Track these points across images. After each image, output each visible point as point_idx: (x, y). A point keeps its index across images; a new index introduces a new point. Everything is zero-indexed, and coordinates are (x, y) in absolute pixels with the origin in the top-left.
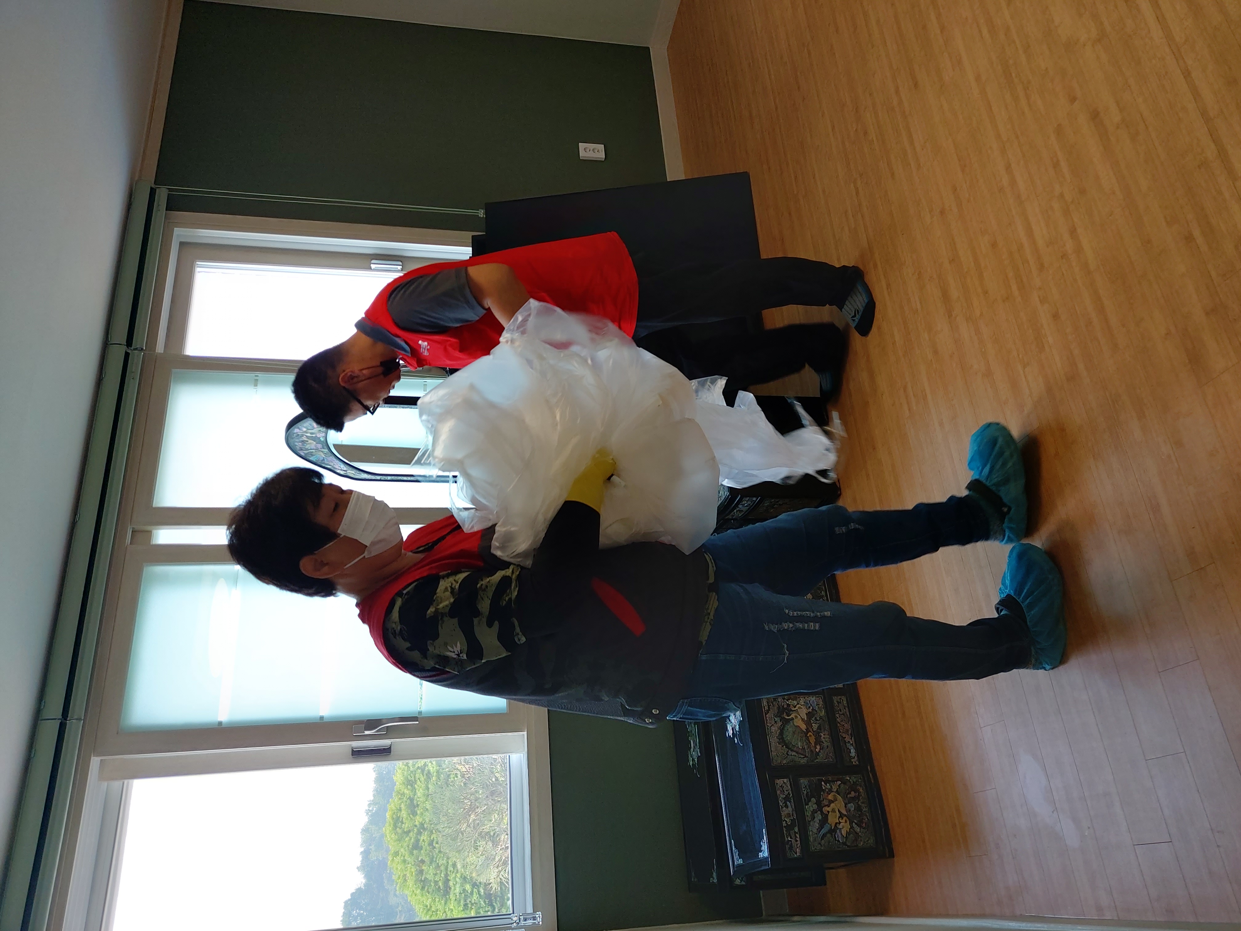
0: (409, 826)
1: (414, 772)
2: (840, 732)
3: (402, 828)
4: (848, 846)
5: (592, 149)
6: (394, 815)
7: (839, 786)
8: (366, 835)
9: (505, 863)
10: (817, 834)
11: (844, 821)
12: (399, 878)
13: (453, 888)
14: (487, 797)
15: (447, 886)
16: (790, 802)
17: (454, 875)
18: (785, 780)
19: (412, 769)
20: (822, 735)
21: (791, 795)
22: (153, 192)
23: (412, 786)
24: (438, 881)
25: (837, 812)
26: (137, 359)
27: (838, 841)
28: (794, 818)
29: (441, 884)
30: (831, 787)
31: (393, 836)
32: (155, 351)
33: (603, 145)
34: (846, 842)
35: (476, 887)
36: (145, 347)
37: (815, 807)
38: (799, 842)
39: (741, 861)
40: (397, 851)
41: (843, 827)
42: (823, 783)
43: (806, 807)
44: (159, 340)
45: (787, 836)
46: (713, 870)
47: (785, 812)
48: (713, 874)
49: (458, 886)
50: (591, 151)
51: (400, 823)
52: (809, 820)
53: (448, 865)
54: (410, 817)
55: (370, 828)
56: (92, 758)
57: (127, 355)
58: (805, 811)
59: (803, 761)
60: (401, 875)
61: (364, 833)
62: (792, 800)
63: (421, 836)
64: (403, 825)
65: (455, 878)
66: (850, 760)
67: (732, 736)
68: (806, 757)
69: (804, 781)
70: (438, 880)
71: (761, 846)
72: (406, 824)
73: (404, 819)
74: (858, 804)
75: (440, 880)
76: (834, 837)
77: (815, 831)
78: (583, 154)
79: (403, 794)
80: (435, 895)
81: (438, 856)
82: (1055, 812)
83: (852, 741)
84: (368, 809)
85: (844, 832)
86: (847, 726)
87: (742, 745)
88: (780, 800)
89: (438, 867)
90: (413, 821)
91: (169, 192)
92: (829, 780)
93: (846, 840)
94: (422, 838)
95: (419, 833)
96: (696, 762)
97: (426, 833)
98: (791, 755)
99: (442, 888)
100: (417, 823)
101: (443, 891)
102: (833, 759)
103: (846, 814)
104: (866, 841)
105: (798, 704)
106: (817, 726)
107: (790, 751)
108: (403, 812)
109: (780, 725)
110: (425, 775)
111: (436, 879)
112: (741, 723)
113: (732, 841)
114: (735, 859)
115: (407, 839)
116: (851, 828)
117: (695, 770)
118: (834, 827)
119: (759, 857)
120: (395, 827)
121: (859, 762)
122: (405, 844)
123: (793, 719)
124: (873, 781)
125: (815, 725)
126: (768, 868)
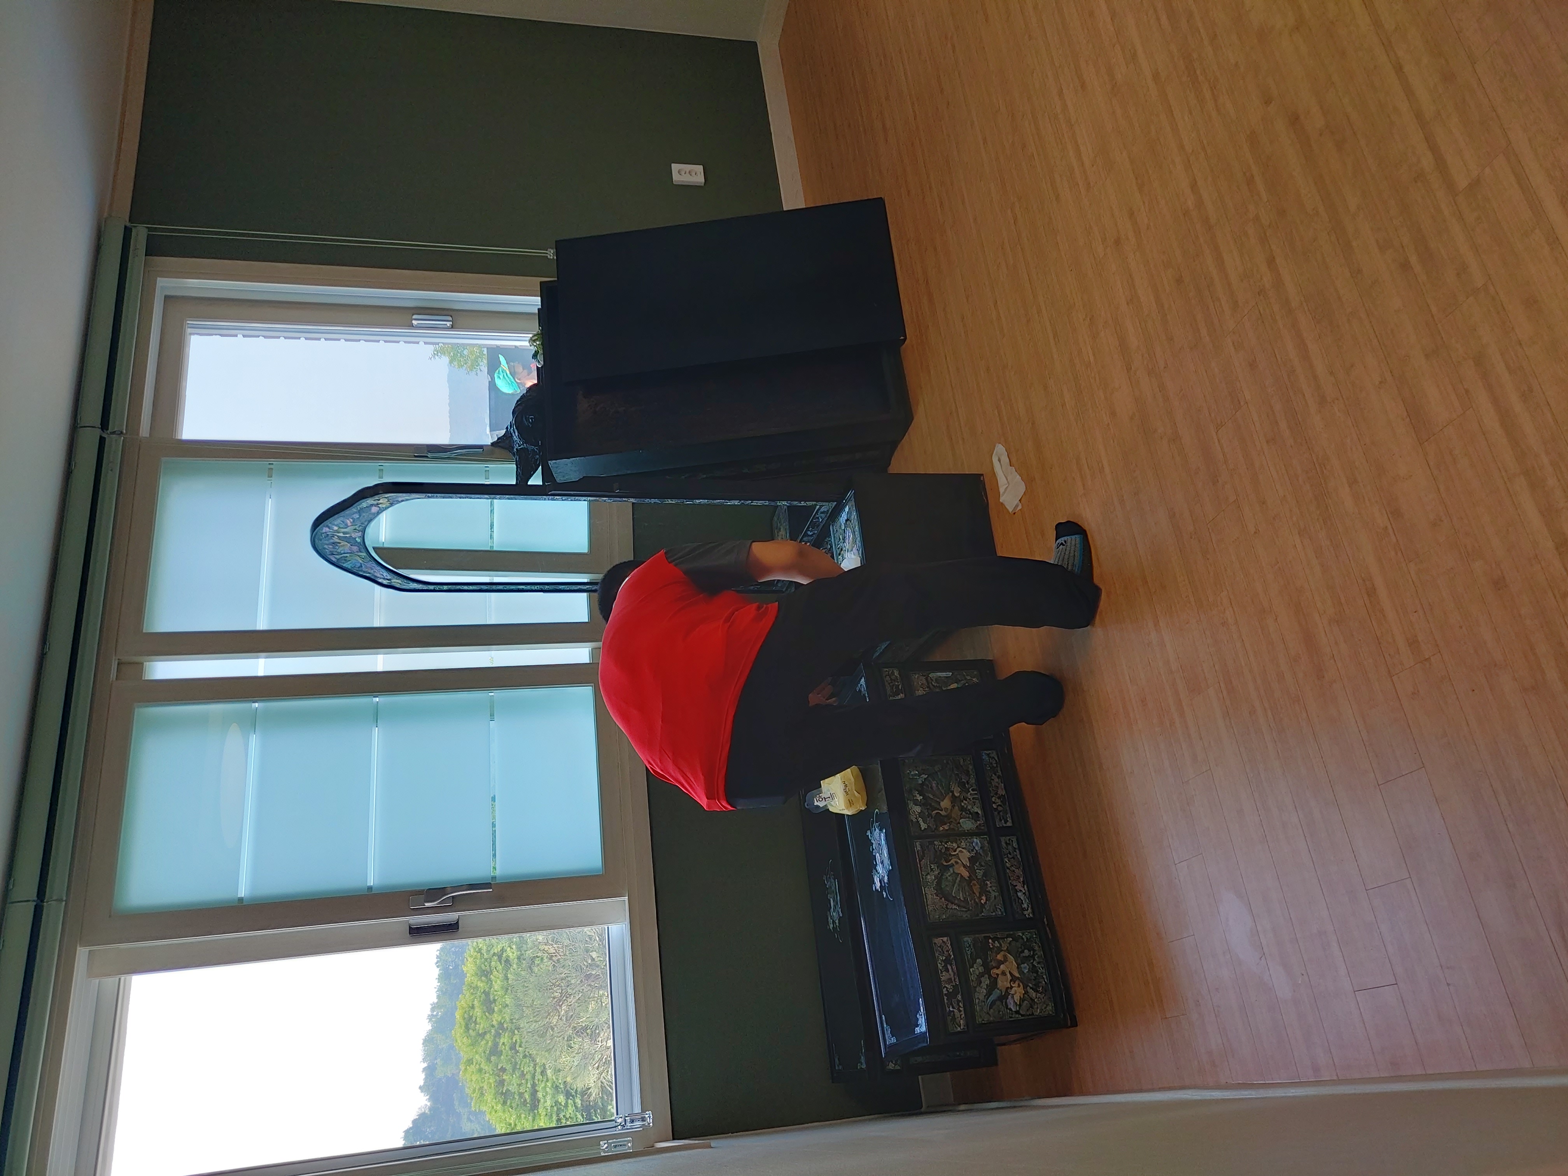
0: (485, 1026)
1: (488, 959)
2: (1010, 879)
3: (476, 1029)
4: (1022, 1015)
5: (688, 172)
6: (465, 1014)
7: (1010, 943)
8: (429, 1046)
9: (607, 1062)
10: (984, 1002)
11: (1016, 985)
12: (474, 1090)
13: (542, 1100)
14: (581, 981)
15: (535, 1098)
16: (951, 965)
17: (543, 1085)
18: (945, 939)
19: (486, 956)
20: (988, 883)
21: (952, 956)
22: (127, 231)
23: (486, 976)
24: (523, 1093)
25: (1008, 975)
26: (115, 445)
27: (1010, 1009)
28: (956, 984)
29: (527, 1097)
30: (1001, 945)
31: (465, 1040)
32: (138, 434)
33: (701, 167)
34: (1019, 1011)
35: (571, 1098)
36: (126, 430)
37: (981, 969)
38: (962, 1013)
39: (893, 1040)
40: (471, 1058)
41: (1016, 993)
42: (990, 941)
43: (971, 970)
44: (144, 419)
45: (948, 1005)
46: (860, 1054)
47: (944, 976)
48: (861, 1058)
49: (549, 1098)
50: (687, 174)
51: (473, 1024)
52: (976, 985)
53: (535, 1073)
54: (485, 1015)
55: (435, 1037)
56: (79, 948)
57: (102, 440)
58: (970, 975)
59: (965, 916)
60: (477, 1088)
61: (428, 1044)
62: (954, 962)
63: (500, 1038)
64: (477, 1025)
65: (545, 1087)
66: (1023, 912)
67: (879, 890)
68: (969, 910)
69: (968, 939)
70: (524, 1091)
71: (918, 1019)
72: (480, 1025)
73: (478, 1019)
74: (1034, 966)
75: (526, 1091)
76: (1004, 1005)
77: (982, 997)
78: (677, 178)
79: (477, 987)
80: (520, 1110)
81: (523, 1062)
82: (1263, 958)
83: (1025, 890)
84: (432, 1015)
85: (1017, 998)
86: (1019, 872)
87: (892, 899)
88: (940, 963)
89: (523, 1075)
90: (490, 1021)
91: (148, 231)
92: (998, 938)
93: (1020, 1008)
94: (502, 1041)
95: (498, 1035)
96: (837, 924)
97: (506, 1034)
98: (952, 909)
99: (528, 1102)
100: (495, 1023)
101: (530, 1104)
102: (1002, 912)
103: (1019, 976)
104: (1043, 1008)
105: (958, 847)
106: (982, 872)
107: (950, 904)
108: (477, 1010)
109: (937, 872)
110: (503, 962)
111: (521, 1091)
112: (890, 873)
113: (883, 1016)
114: (887, 1038)
115: (482, 1043)
116: (1025, 993)
117: (836, 935)
118: (1005, 993)
119: (916, 1033)
120: (467, 1028)
121: (1034, 914)
122: (481, 1050)
123: (952, 865)
124: (1050, 937)
125: (980, 871)
126: (926, 1045)
